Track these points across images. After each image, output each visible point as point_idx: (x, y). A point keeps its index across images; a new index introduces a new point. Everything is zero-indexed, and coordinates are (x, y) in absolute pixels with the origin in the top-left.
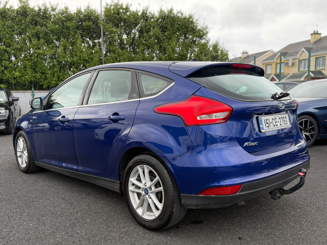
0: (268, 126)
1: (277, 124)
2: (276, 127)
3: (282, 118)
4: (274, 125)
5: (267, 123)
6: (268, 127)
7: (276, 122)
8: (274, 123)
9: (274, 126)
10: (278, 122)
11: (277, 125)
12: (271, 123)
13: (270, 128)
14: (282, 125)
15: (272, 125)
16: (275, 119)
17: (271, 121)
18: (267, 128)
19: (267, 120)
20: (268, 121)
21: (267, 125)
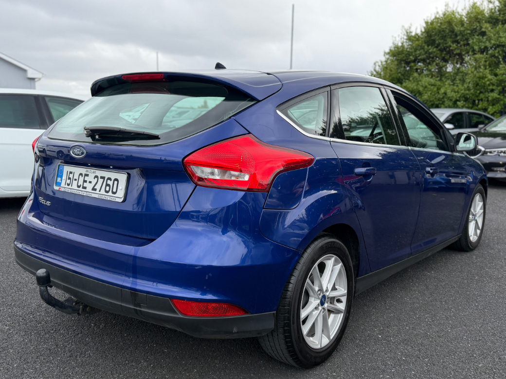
0: (69, 183)
1: (85, 184)
2: (81, 189)
3: (103, 178)
4: (79, 185)
5: (69, 178)
6: (68, 185)
7: (85, 181)
8: (81, 182)
9: (79, 187)
10: (90, 182)
11: (85, 188)
12: (75, 180)
13: (70, 187)
14: (98, 190)
15: (75, 183)
16: (87, 175)
17: (76, 177)
18: (66, 186)
19: (71, 173)
20: (71, 176)
21: (68, 181)
